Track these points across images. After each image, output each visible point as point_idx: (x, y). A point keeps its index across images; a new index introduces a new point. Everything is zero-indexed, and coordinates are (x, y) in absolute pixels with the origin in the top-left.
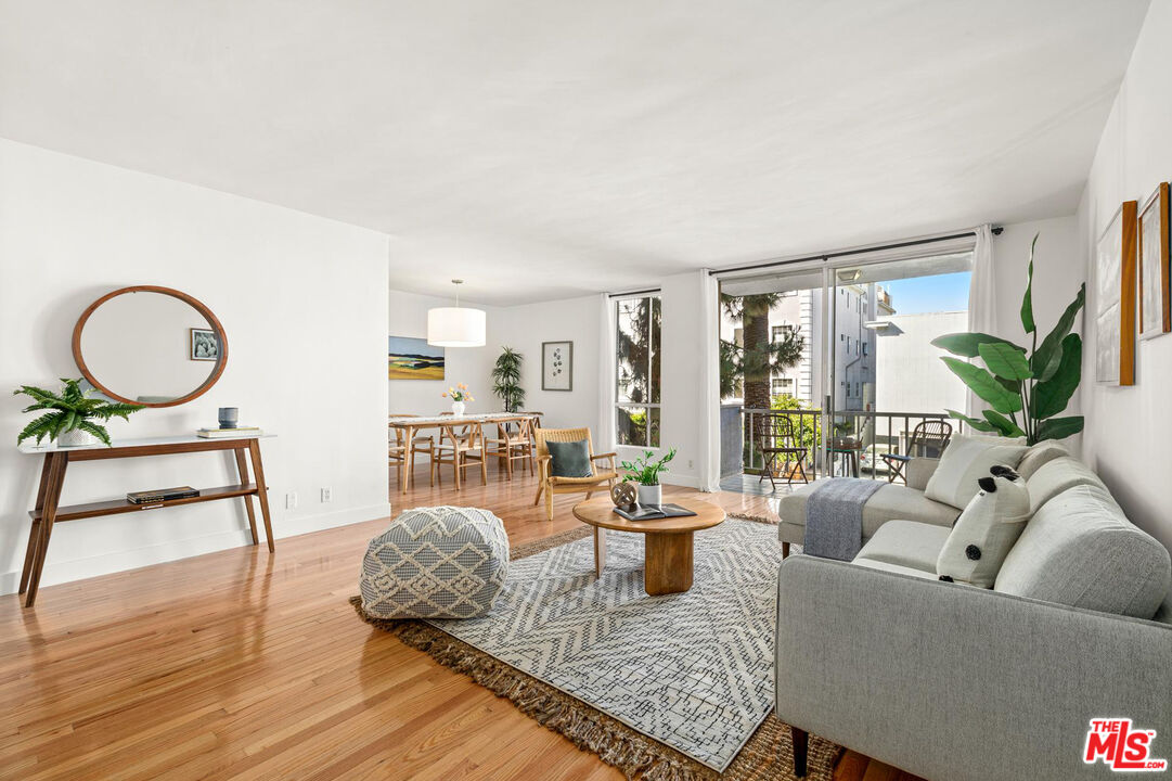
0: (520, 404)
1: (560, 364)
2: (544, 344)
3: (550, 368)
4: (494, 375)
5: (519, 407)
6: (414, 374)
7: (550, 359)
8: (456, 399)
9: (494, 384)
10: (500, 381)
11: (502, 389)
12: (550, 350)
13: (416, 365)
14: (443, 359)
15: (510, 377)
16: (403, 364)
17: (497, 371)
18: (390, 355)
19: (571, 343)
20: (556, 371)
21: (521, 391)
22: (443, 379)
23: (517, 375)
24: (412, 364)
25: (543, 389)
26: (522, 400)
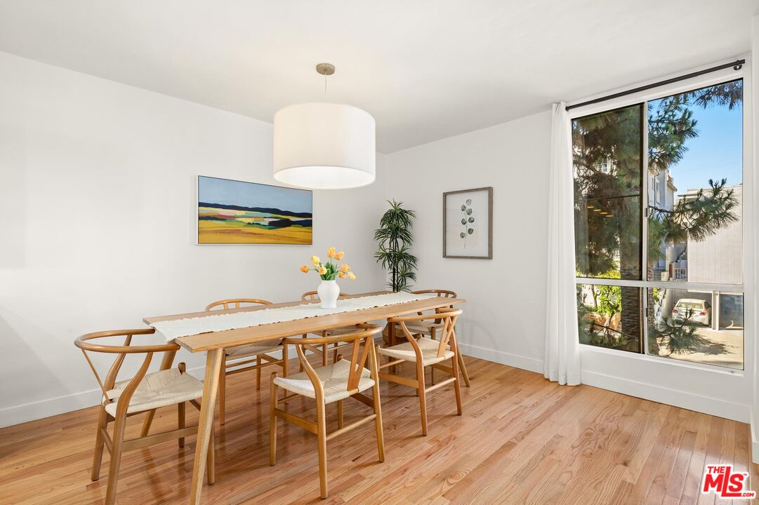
0: (411, 276)
1: (471, 221)
2: (445, 195)
3: (455, 228)
4: (378, 237)
5: (409, 280)
6: (268, 236)
7: (456, 216)
8: (325, 277)
9: (377, 249)
10: (387, 245)
11: (389, 256)
12: (455, 203)
13: (271, 224)
14: (310, 215)
15: (399, 240)
16: (251, 221)
17: (382, 233)
18: (201, 205)
19: (490, 190)
20: (465, 231)
21: (413, 258)
22: (309, 242)
23: (407, 237)
24: (266, 222)
25: (445, 256)
26: (414, 270)
